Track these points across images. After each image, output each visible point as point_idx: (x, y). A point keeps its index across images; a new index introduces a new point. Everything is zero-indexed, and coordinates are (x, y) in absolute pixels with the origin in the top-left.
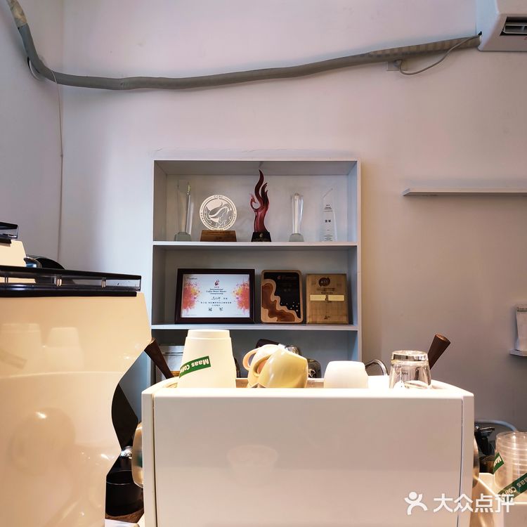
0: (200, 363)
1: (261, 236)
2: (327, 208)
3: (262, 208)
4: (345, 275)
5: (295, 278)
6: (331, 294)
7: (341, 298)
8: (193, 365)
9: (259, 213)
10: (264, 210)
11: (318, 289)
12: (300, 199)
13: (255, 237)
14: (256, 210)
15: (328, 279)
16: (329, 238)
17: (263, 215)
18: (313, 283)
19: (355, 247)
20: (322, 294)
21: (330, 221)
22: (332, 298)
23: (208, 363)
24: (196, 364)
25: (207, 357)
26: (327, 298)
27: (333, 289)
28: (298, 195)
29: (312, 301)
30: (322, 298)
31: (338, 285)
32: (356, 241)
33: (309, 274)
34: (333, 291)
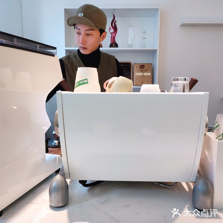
0: (83, 81)
1: (114, 45)
2: (144, 32)
3: (114, 32)
4: (151, 64)
5: (129, 65)
6: (145, 72)
7: (149, 74)
8: (80, 83)
9: (113, 35)
10: (115, 33)
11: (139, 70)
12: (132, 28)
13: (111, 46)
14: (112, 33)
15: (144, 66)
16: (144, 46)
17: (115, 35)
18: (137, 68)
19: (156, 50)
20: (141, 72)
21: (145, 38)
22: (145, 74)
23: (87, 82)
24: (82, 82)
25: (87, 79)
26: (143, 74)
27: (146, 70)
28: (131, 26)
29: (136, 76)
30: (141, 74)
31: (148, 68)
32: (157, 47)
33: (135, 64)
34: (146, 71)
